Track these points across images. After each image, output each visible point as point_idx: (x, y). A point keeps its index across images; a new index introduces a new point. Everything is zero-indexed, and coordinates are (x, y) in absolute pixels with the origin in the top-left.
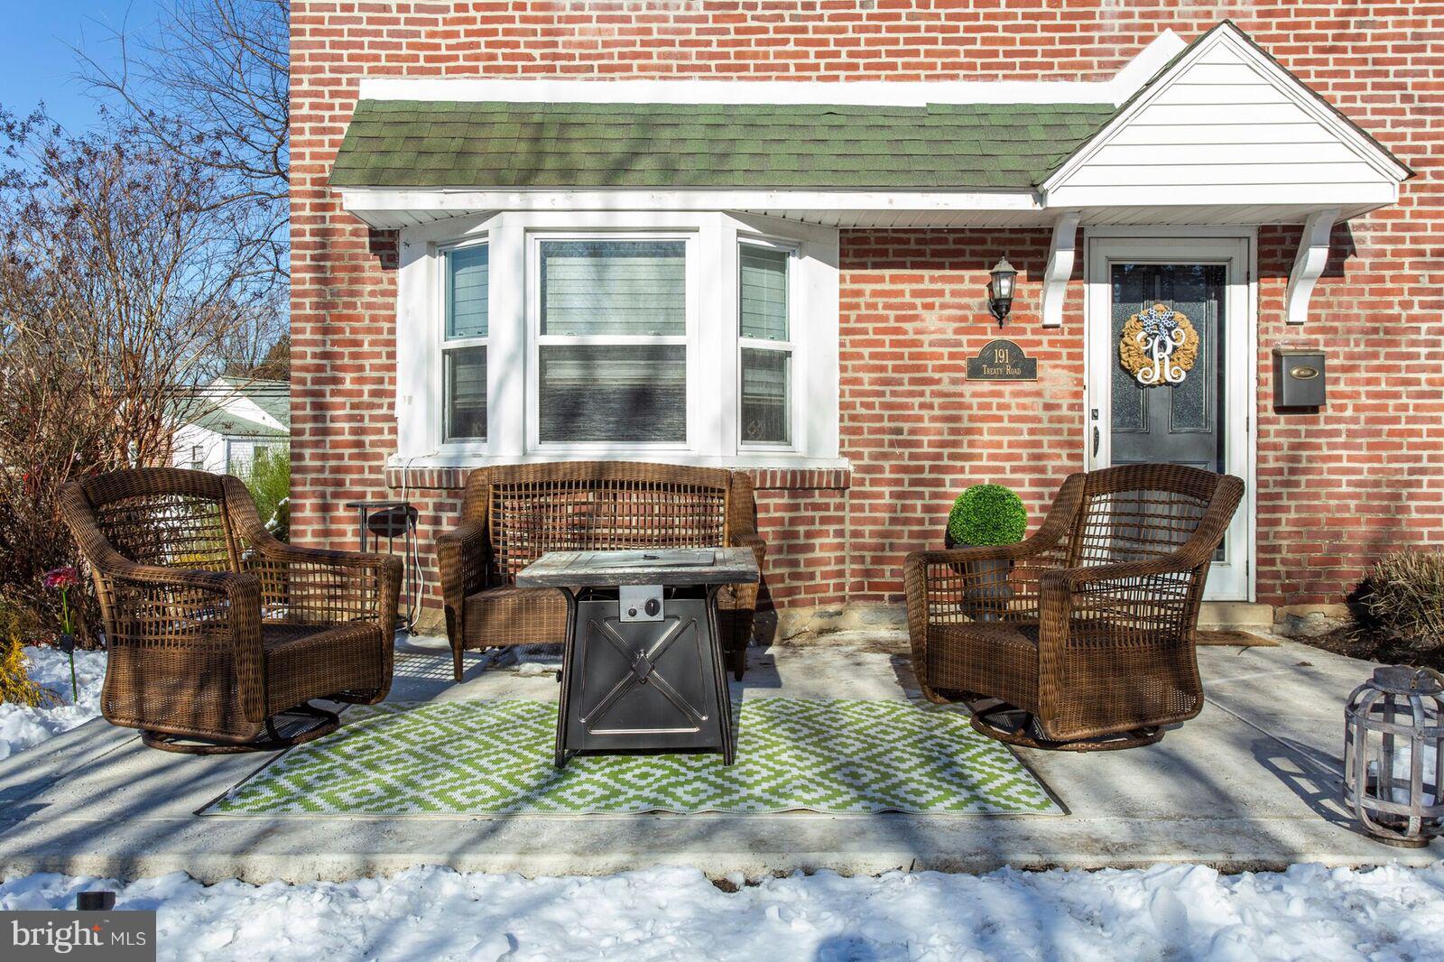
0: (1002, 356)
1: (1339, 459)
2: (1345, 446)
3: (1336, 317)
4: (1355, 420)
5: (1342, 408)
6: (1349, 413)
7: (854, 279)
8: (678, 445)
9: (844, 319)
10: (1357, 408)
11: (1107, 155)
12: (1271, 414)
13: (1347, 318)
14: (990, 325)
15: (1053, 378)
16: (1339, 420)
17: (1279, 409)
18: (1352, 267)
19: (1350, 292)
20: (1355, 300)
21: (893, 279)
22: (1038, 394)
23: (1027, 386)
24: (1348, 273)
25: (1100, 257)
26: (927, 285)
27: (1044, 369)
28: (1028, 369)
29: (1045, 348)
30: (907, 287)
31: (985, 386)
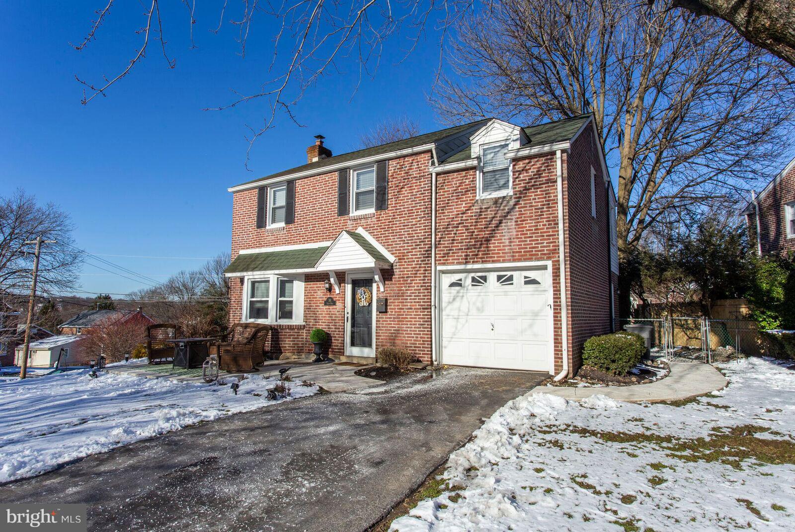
0: (330, 300)
1: (391, 324)
2: (393, 321)
3: (391, 290)
4: (395, 315)
5: (392, 312)
6: (393, 313)
7: (307, 285)
8: (266, 320)
9: (305, 293)
10: (395, 312)
11: (330, 255)
12: (378, 313)
13: (393, 290)
14: (329, 294)
15: (339, 305)
16: (391, 315)
17: (380, 312)
18: (394, 278)
19: (394, 284)
20: (395, 286)
21: (313, 284)
22: (336, 309)
23: (334, 307)
24: (393, 280)
25: (349, 278)
26: (318, 285)
27: (337, 303)
28: (334, 303)
29: (338, 298)
30: (315, 286)
31: (327, 307)
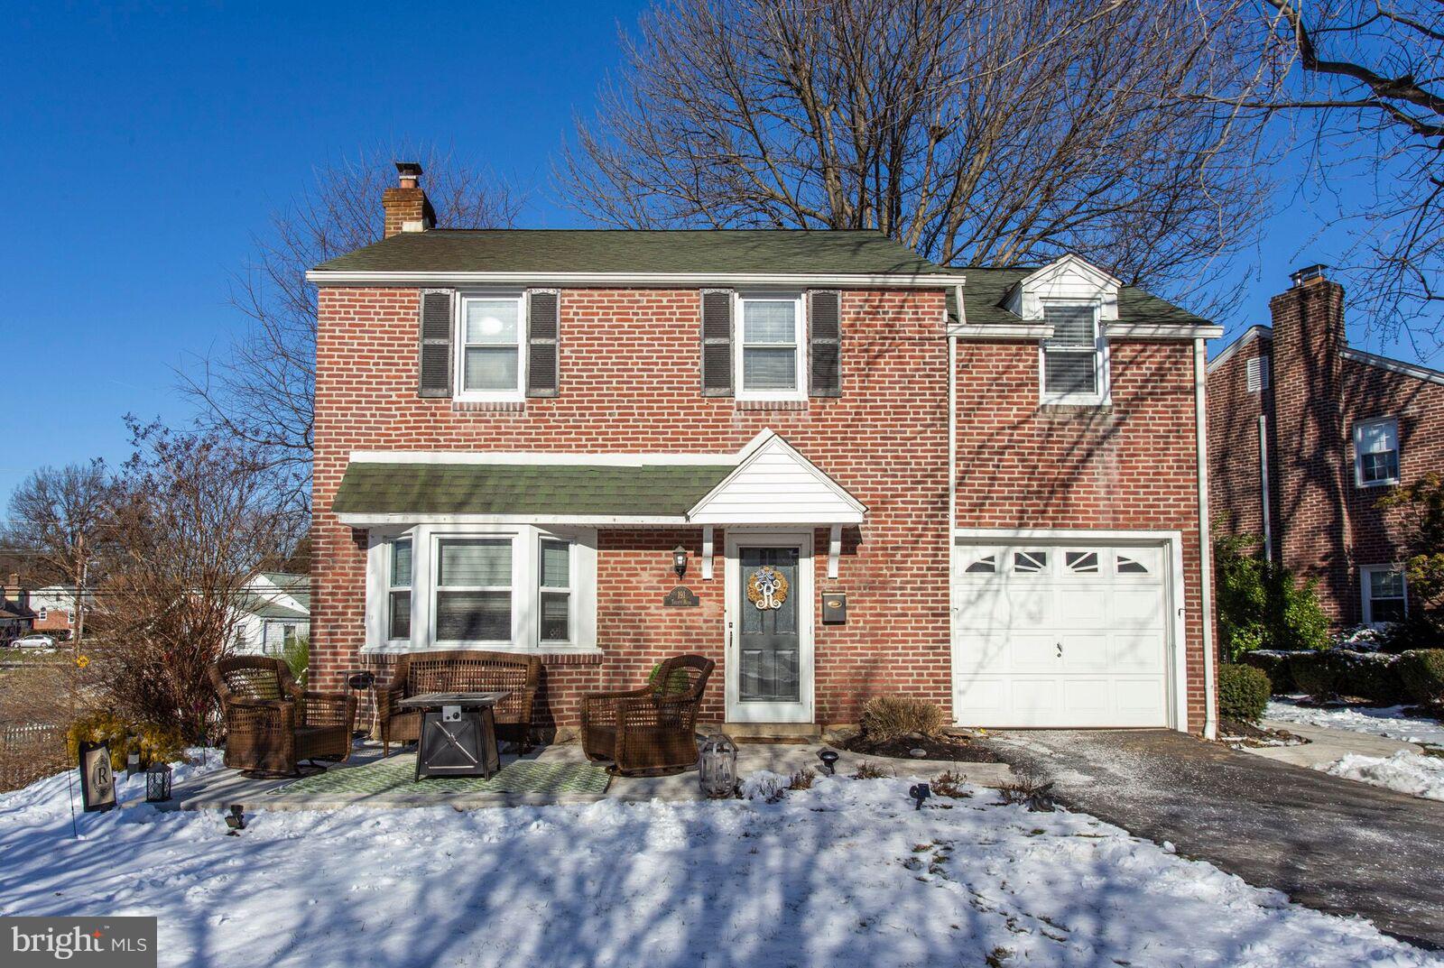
0: (681, 595)
1: (856, 648)
2: (859, 642)
3: (853, 575)
4: (864, 628)
5: (857, 622)
6: (861, 624)
7: (605, 555)
8: (506, 642)
9: (600, 575)
10: (865, 622)
11: (731, 488)
12: (821, 625)
13: (860, 575)
14: (675, 579)
15: (707, 606)
16: (856, 628)
17: (825, 623)
18: (861, 549)
19: (860, 562)
20: (863, 566)
21: (626, 555)
22: (701, 615)
23: (695, 610)
24: (859, 553)
25: (731, 543)
26: (643, 558)
27: (704, 601)
28: (695, 602)
29: (704, 590)
30: (632, 559)
31: (673, 611)
